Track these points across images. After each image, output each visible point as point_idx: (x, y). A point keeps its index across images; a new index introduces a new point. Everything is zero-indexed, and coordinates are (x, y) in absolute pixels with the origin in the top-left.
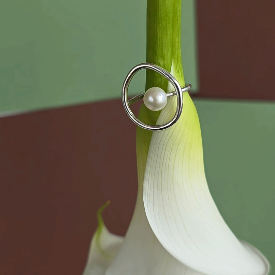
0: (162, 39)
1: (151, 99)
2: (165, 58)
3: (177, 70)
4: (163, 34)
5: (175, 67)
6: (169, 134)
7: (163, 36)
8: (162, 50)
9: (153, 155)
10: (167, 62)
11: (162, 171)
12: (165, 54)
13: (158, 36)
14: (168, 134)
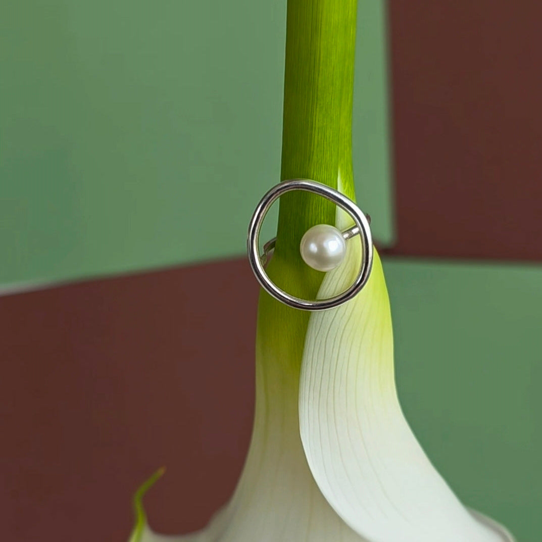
0: (324, 129)
1: (313, 248)
2: (327, 166)
3: (346, 189)
4: (325, 119)
5: (342, 182)
6: (346, 313)
7: (325, 124)
8: (322, 153)
9: (315, 357)
10: (331, 174)
11: (334, 387)
12: (328, 159)
13: (315, 125)
14: (344, 314)
